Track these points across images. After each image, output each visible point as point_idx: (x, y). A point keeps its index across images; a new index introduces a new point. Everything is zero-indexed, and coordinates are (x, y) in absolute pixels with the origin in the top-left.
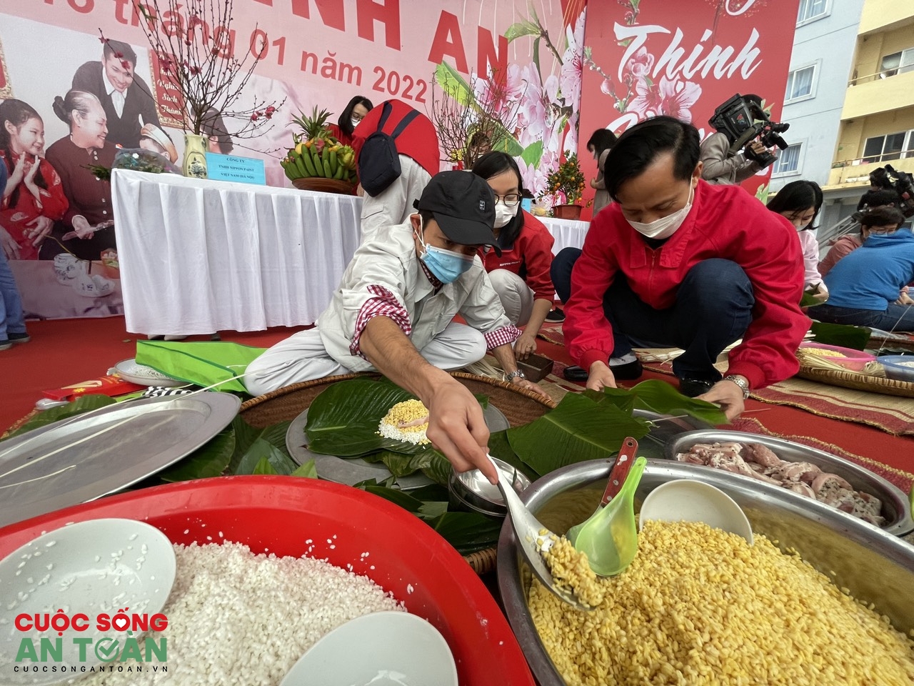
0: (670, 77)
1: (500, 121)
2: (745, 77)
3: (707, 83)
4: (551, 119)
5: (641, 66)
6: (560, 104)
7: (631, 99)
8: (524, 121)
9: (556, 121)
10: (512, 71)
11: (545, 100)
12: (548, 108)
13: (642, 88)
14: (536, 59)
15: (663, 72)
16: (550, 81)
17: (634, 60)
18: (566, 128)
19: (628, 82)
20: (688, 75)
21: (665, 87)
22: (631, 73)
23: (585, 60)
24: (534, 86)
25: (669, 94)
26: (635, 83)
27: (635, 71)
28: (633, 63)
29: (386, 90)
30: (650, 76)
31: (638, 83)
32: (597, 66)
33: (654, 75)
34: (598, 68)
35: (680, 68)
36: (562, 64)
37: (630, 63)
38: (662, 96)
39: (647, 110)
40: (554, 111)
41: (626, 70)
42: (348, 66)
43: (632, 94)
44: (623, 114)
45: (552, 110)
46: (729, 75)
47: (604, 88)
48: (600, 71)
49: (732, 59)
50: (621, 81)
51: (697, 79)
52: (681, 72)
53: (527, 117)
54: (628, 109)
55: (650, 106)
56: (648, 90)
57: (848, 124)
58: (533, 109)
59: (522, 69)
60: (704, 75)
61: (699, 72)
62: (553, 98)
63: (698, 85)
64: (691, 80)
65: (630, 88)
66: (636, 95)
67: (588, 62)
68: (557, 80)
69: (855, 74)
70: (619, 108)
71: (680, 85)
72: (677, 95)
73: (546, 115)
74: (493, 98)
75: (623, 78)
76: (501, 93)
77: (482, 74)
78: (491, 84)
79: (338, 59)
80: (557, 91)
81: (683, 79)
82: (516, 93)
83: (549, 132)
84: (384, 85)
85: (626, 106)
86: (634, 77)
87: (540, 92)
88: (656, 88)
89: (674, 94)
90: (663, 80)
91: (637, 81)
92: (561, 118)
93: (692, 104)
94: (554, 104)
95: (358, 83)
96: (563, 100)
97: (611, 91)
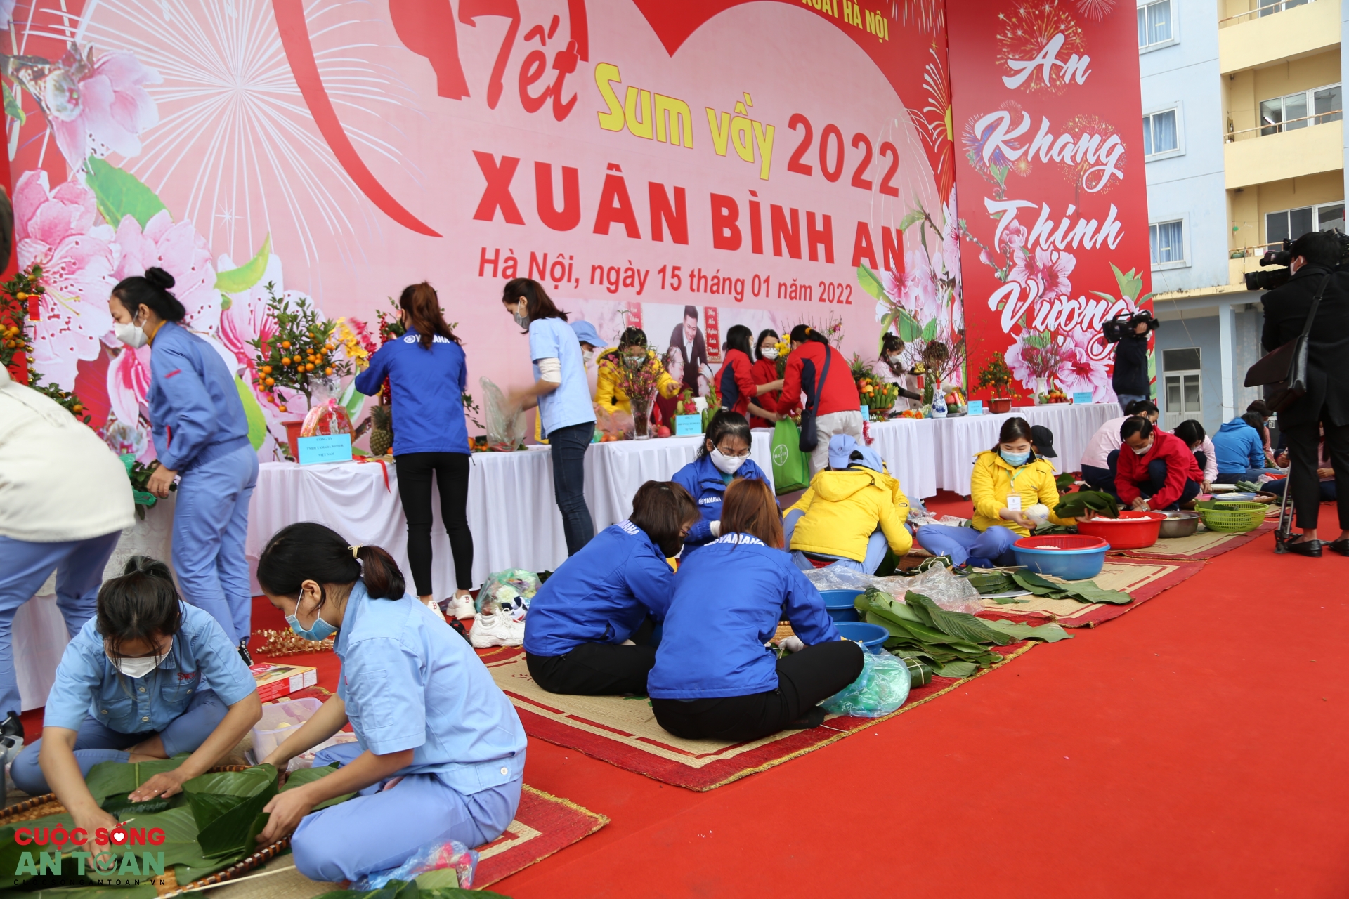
0: (1045, 247)
1: (903, 307)
2: (1113, 247)
3: (1078, 252)
4: (940, 295)
5: (1015, 237)
6: (945, 278)
7: (1011, 268)
8: (920, 303)
9: (944, 294)
10: (908, 257)
11: (933, 278)
12: (936, 285)
13: (1020, 258)
14: (924, 242)
15: (1037, 242)
16: (936, 258)
17: (1008, 232)
18: (952, 300)
19: (1005, 252)
20: (1061, 246)
21: (1042, 258)
22: (1006, 244)
23: (961, 232)
24: (925, 267)
25: (1047, 264)
26: (1012, 254)
27: (1011, 242)
28: (1007, 235)
29: (827, 300)
30: (1025, 246)
31: (1015, 254)
32: (974, 237)
33: (1029, 246)
34: (975, 240)
35: (1052, 239)
36: (943, 239)
37: (1004, 234)
38: (1040, 265)
39: (1028, 279)
40: (942, 286)
41: (1001, 241)
42: (804, 286)
43: (1011, 263)
44: (1005, 283)
45: (939, 286)
46: (1098, 246)
47: (983, 258)
48: (977, 242)
49: (1097, 231)
50: (999, 252)
51: (1069, 248)
52: (1053, 243)
53: (922, 297)
54: (1010, 278)
55: (1030, 275)
56: (1026, 260)
57: (1237, 194)
58: (925, 288)
59: (914, 253)
60: (1075, 245)
61: (1070, 244)
62: (940, 275)
63: (1072, 255)
64: (1065, 250)
65: (1008, 258)
66: (1015, 264)
67: (964, 234)
68: (941, 255)
69: (1230, 125)
70: (1000, 278)
71: (1055, 255)
72: (1054, 264)
73: (936, 292)
74: (896, 286)
75: (1000, 249)
76: (901, 279)
77: (887, 268)
78: (894, 275)
79: (798, 283)
80: (942, 266)
81: (1057, 249)
82: (911, 278)
83: (939, 307)
84: (825, 296)
85: (1007, 275)
86: (1010, 248)
87: (929, 271)
88: (1032, 258)
89: (1051, 264)
90: (1038, 250)
91: (1014, 251)
92: (948, 292)
93: (1069, 273)
94: (941, 280)
95: (810, 299)
96: (947, 274)
97: (990, 261)
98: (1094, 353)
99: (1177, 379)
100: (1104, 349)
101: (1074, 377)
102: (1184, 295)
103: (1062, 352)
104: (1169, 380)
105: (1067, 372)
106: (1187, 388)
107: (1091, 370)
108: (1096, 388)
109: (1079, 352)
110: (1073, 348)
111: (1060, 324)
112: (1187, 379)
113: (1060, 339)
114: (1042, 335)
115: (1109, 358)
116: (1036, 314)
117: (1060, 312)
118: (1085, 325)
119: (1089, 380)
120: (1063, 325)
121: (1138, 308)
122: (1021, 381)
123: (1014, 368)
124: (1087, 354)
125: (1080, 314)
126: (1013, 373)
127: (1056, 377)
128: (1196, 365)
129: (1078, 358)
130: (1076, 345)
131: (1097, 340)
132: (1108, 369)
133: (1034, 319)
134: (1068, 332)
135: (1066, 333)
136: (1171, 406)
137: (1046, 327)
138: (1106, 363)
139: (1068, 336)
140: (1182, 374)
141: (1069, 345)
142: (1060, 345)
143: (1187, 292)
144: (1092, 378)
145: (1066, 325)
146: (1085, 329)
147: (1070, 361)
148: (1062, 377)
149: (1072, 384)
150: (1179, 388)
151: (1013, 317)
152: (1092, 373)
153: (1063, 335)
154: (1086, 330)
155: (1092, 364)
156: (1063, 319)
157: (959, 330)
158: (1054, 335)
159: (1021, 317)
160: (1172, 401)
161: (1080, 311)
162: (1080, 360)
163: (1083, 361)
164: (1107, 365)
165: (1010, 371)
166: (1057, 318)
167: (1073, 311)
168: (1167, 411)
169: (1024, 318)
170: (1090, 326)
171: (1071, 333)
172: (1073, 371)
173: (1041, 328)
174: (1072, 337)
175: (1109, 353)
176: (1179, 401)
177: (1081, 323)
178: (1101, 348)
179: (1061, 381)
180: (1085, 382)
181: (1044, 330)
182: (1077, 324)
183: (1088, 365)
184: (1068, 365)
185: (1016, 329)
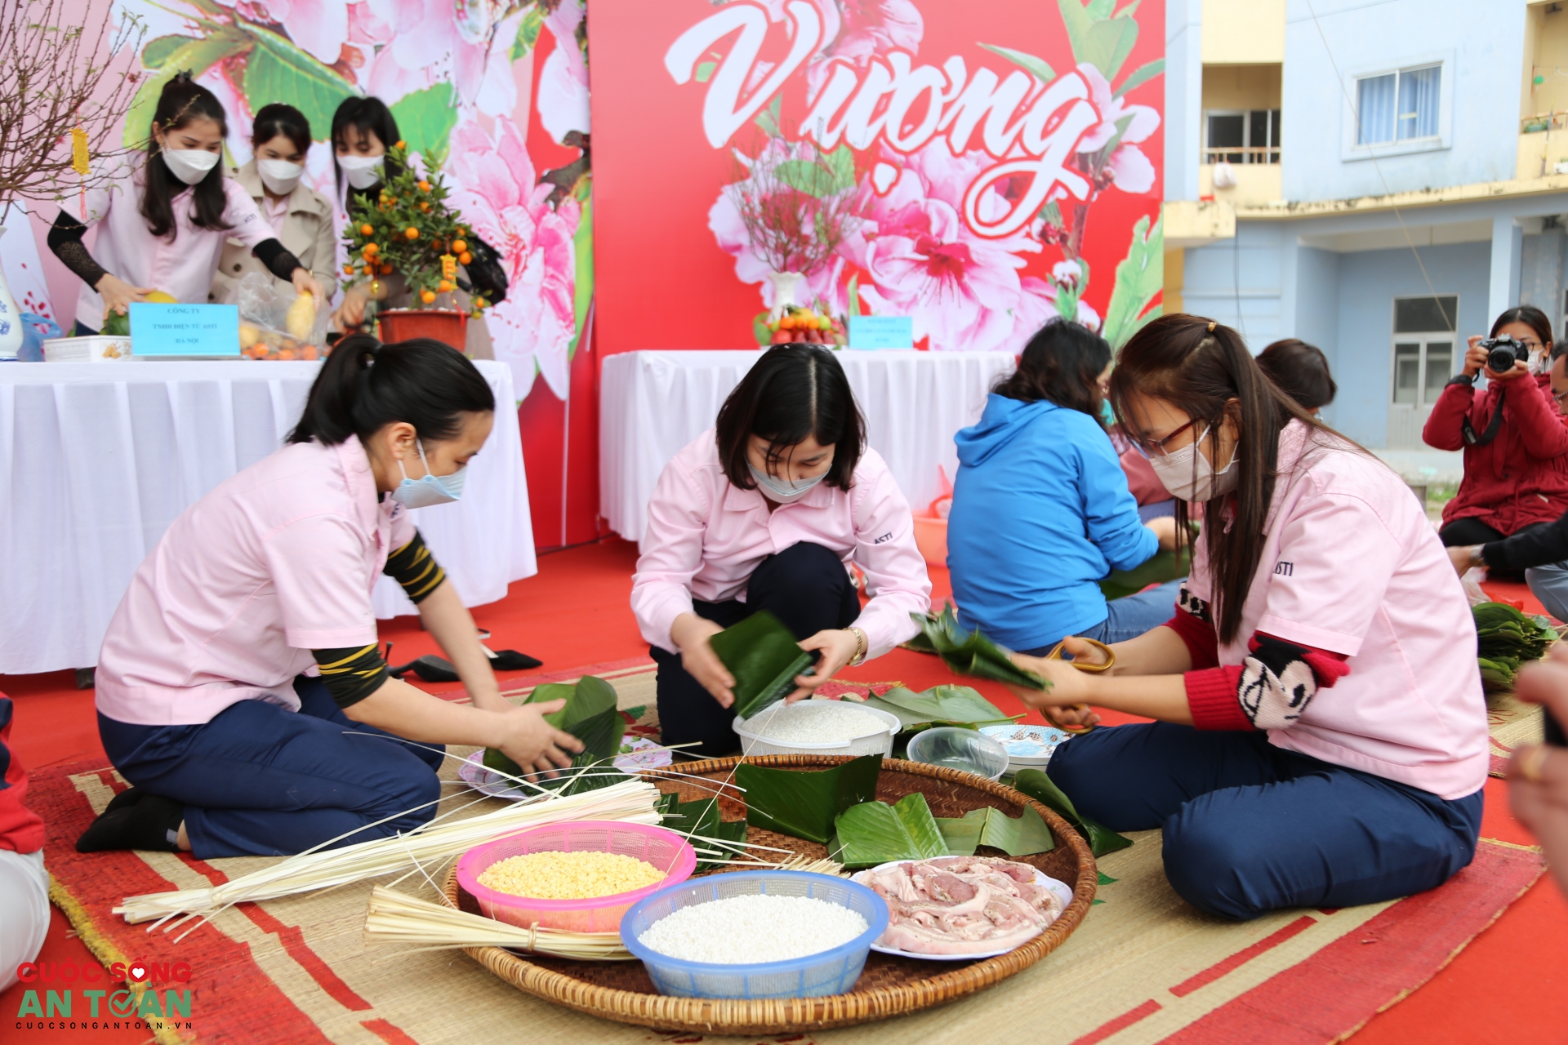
92: (520, 16)
98: (984, 218)
99: (1413, 349)
100: (1014, 206)
101: (921, 281)
102: (1432, 198)
103: (886, 210)
104: (1402, 349)
105: (898, 267)
106: (1431, 365)
107: (971, 263)
108: (985, 313)
109: (940, 213)
110: (922, 201)
111: (883, 133)
112: (1432, 348)
113: (883, 175)
114: (826, 158)
115: (1029, 235)
116: (811, 98)
117: (887, 97)
118: (960, 139)
119: (966, 291)
120: (892, 135)
121: (1121, 101)
122: (759, 284)
123: (738, 248)
124: (963, 219)
125: (946, 107)
126: (733, 261)
127: (865, 278)
128: (1448, 325)
129: (935, 228)
130: (931, 193)
131: (993, 182)
132: (1022, 263)
133: (806, 112)
134: (907, 154)
135: (901, 158)
136: (1401, 393)
137: (842, 139)
138: (1018, 247)
139: (908, 165)
140: (1423, 339)
141: (910, 191)
142: (882, 188)
143: (1436, 192)
144: (975, 287)
145: (902, 136)
146: (958, 149)
147: (911, 236)
148: (884, 281)
149: (914, 300)
150: (1415, 364)
151: (740, 104)
152: (975, 272)
153: (891, 162)
154: (963, 154)
155: (976, 247)
156: (893, 119)
157: (572, 137)
158: (866, 160)
159: (765, 106)
160: (1403, 384)
161: (948, 98)
162: (940, 234)
163: (950, 238)
164: (1022, 254)
165: (726, 257)
166: (876, 114)
167: (924, 97)
168: (1395, 400)
169: (776, 108)
170: (976, 141)
171: (915, 158)
172: (919, 264)
173: (828, 141)
174: (920, 171)
175: (1029, 221)
176: (1415, 385)
177: (948, 131)
178: (1006, 206)
179: (882, 291)
180: (951, 295)
181: (836, 147)
182: (936, 133)
183: (964, 250)
184: (906, 247)
185: (750, 138)
